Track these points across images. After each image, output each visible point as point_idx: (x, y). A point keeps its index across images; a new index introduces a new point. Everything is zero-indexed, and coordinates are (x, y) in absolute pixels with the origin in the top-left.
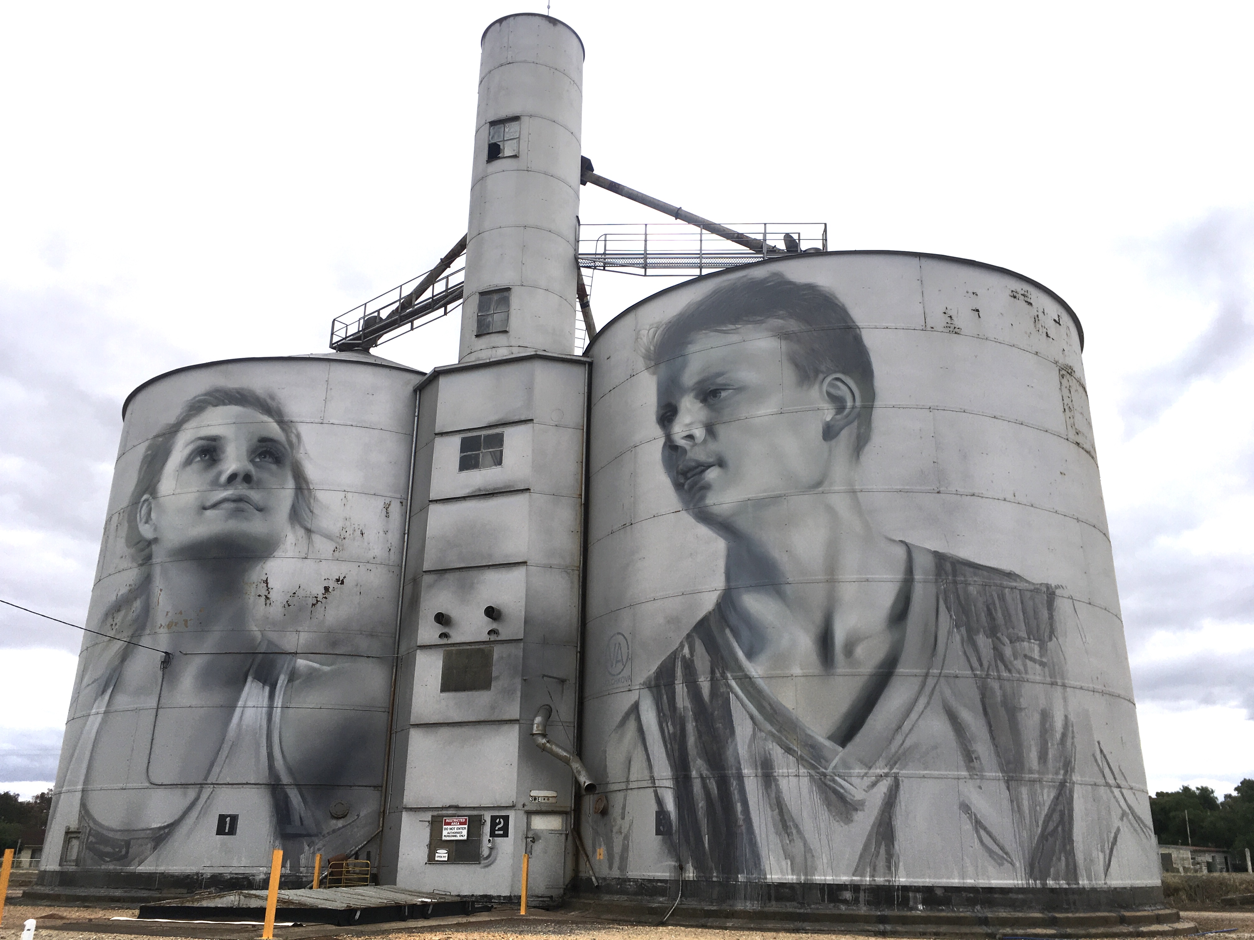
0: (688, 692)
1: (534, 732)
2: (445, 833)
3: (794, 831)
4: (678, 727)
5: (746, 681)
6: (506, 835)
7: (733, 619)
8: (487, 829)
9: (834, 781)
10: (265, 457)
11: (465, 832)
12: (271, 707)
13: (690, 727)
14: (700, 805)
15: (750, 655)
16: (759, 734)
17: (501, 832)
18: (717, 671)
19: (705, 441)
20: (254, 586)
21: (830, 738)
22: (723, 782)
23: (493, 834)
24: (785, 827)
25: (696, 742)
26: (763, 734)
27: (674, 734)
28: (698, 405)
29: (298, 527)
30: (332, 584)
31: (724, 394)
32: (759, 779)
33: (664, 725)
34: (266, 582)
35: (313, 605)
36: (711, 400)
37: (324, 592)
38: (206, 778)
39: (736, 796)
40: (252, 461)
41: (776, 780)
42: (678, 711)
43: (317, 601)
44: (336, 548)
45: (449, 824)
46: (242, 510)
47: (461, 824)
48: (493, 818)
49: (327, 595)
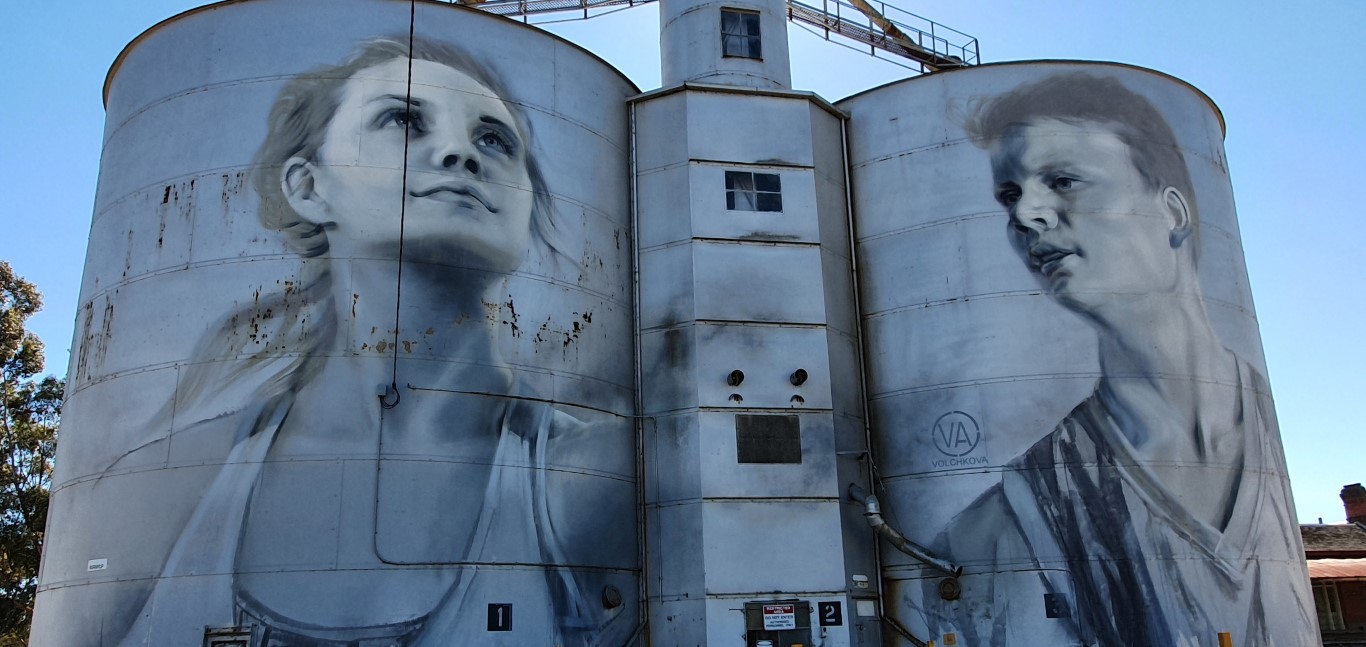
0: (1073, 476)
1: (872, 511)
2: (766, 622)
3: (1197, 610)
4: (1065, 511)
5: (1134, 467)
6: (839, 622)
7: (1114, 407)
8: (815, 616)
9: (1219, 563)
10: (492, 142)
11: (792, 621)
12: (533, 468)
13: (1080, 510)
14: (1102, 587)
15: (1136, 443)
16: (1154, 519)
17: (833, 620)
18: (1104, 458)
19: (1058, 228)
20: (497, 308)
21: (1213, 524)
22: (1125, 565)
23: (823, 622)
24: (1189, 606)
25: (1088, 524)
26: (1158, 520)
27: (1061, 517)
28: (1046, 190)
29: (540, 242)
30: (581, 321)
31: (1074, 185)
32: (1160, 562)
33: (1046, 508)
34: (511, 305)
35: (565, 343)
36: (1060, 188)
37: (574, 328)
38: (465, 557)
39: (1139, 578)
40: (475, 143)
41: (1176, 563)
42: (1062, 494)
43: (569, 339)
44: (581, 276)
45: (772, 612)
46: (469, 207)
47: (786, 611)
48: (822, 605)
49: (576, 333)
